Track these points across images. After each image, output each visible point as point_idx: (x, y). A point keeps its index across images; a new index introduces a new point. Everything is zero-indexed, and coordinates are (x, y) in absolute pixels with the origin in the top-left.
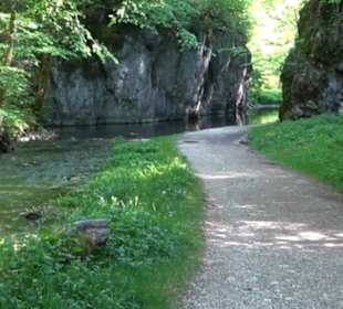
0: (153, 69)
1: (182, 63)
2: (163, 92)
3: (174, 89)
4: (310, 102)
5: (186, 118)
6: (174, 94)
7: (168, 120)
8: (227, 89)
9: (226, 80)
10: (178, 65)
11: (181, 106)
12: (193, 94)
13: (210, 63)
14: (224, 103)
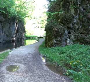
0: (2, 28)
1: (11, 27)
2: (5, 34)
3: (8, 34)
4: (59, 38)
5: (11, 41)
6: (8, 35)
7: (7, 42)
8: (21, 34)
9: (21, 32)
10: (9, 27)
11: (10, 38)
12: (13, 35)
13: (17, 28)
14: (20, 38)
